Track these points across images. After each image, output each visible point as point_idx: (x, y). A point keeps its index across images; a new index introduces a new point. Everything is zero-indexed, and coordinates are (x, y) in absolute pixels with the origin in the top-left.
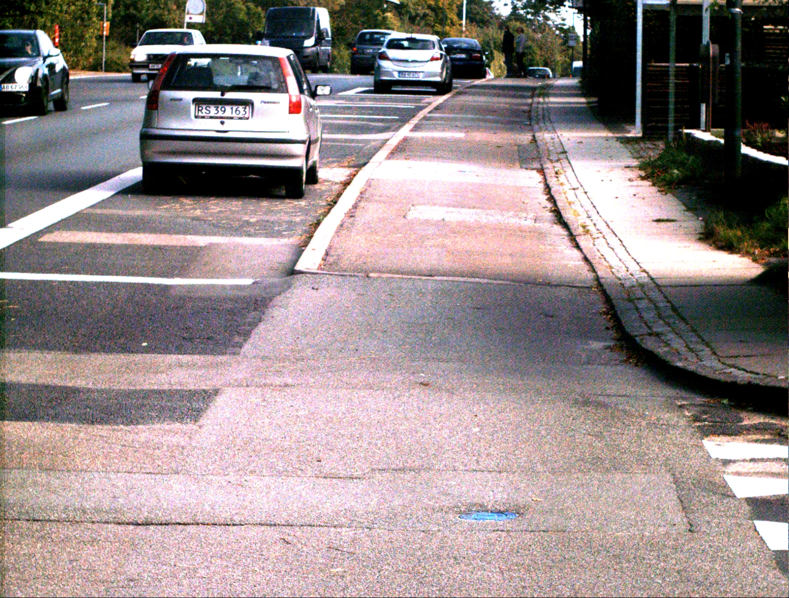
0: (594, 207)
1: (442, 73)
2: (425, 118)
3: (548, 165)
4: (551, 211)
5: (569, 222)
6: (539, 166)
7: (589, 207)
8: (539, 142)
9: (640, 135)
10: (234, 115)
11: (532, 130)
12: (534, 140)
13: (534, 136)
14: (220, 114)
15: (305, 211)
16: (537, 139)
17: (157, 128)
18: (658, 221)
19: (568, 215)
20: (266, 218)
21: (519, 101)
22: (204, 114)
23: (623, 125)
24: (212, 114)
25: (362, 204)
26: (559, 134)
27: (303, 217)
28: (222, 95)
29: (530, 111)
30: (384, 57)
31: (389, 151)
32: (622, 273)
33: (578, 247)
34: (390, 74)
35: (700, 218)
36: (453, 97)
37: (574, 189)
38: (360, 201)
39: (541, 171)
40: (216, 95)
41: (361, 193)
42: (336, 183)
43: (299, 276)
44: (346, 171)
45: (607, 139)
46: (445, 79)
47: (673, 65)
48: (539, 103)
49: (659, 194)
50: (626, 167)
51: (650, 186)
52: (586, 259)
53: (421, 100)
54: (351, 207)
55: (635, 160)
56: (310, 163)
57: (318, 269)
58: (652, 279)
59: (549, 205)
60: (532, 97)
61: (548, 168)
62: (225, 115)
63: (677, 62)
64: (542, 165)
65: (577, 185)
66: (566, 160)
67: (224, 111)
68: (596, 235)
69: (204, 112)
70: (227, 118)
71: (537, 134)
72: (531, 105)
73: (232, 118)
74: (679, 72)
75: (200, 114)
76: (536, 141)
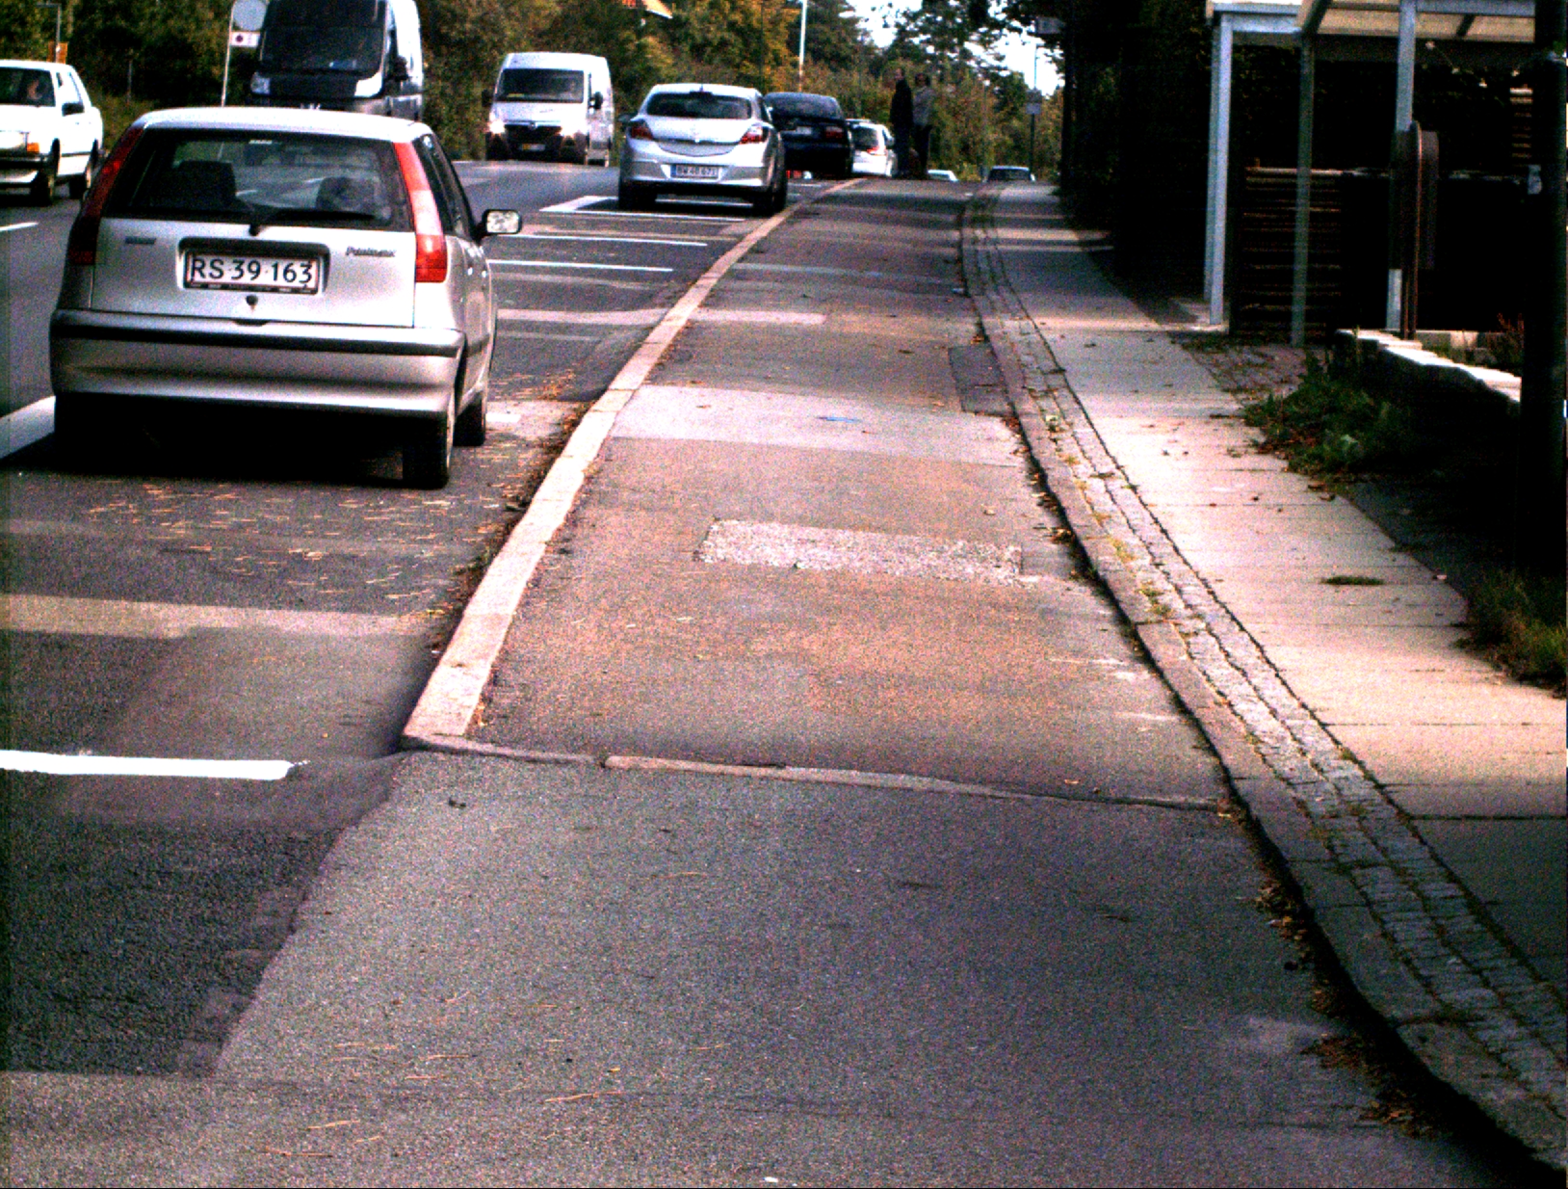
0: (1164, 531)
1: (765, 169)
2: (733, 274)
3: (1027, 406)
4: (1057, 540)
5: (1111, 578)
6: (1006, 407)
7: (1152, 533)
8: (998, 344)
9: (1221, 327)
10: (281, 282)
11: (975, 310)
12: (982, 335)
13: (980, 325)
14: (247, 279)
15: (447, 527)
16: (988, 333)
17: (93, 310)
18: (1337, 581)
19: (1103, 557)
20: (348, 547)
21: (932, 235)
22: (208, 279)
23: (1176, 300)
24: (227, 279)
25: (590, 513)
26: (1038, 321)
27: (442, 548)
28: (254, 232)
29: (959, 260)
30: (641, 132)
31: (654, 360)
32: (1289, 763)
33: (1146, 658)
34: (654, 169)
35: (1442, 577)
36: (789, 222)
37: (1102, 476)
38: (584, 503)
39: (1013, 420)
40: (238, 231)
41: (589, 479)
42: (529, 446)
43: (416, 757)
44: (555, 412)
45: (1150, 337)
46: (772, 183)
47: (1306, 173)
48: (975, 241)
49: (1314, 498)
50: (1213, 417)
51: (1283, 470)
52: (1179, 706)
53: (721, 227)
54: (560, 521)
55: (1229, 396)
56: (466, 398)
57: (469, 736)
58: (1379, 787)
59: (1049, 521)
60: (959, 225)
61: (1028, 414)
62: (258, 281)
63: (1315, 166)
64: (1012, 404)
65: (1111, 467)
66: (1065, 392)
67: (258, 272)
68: (1190, 625)
69: (207, 275)
70: (264, 289)
71: (988, 321)
72: (959, 245)
73: (275, 290)
74: (1319, 187)
75: (198, 278)
76: (987, 339)
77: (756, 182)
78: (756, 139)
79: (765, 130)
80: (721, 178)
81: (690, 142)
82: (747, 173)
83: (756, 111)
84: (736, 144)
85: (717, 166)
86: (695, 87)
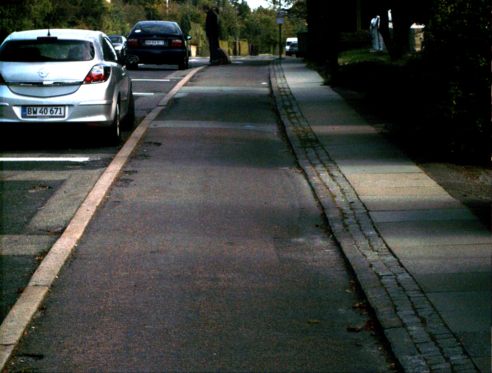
34: (7, 111)
46: (116, 116)
77: (102, 118)
78: (99, 79)
79: (107, 69)
80: (67, 117)
81: (40, 84)
82: (92, 110)
83: (99, 51)
84: (81, 83)
85: (64, 106)
86: (43, 33)
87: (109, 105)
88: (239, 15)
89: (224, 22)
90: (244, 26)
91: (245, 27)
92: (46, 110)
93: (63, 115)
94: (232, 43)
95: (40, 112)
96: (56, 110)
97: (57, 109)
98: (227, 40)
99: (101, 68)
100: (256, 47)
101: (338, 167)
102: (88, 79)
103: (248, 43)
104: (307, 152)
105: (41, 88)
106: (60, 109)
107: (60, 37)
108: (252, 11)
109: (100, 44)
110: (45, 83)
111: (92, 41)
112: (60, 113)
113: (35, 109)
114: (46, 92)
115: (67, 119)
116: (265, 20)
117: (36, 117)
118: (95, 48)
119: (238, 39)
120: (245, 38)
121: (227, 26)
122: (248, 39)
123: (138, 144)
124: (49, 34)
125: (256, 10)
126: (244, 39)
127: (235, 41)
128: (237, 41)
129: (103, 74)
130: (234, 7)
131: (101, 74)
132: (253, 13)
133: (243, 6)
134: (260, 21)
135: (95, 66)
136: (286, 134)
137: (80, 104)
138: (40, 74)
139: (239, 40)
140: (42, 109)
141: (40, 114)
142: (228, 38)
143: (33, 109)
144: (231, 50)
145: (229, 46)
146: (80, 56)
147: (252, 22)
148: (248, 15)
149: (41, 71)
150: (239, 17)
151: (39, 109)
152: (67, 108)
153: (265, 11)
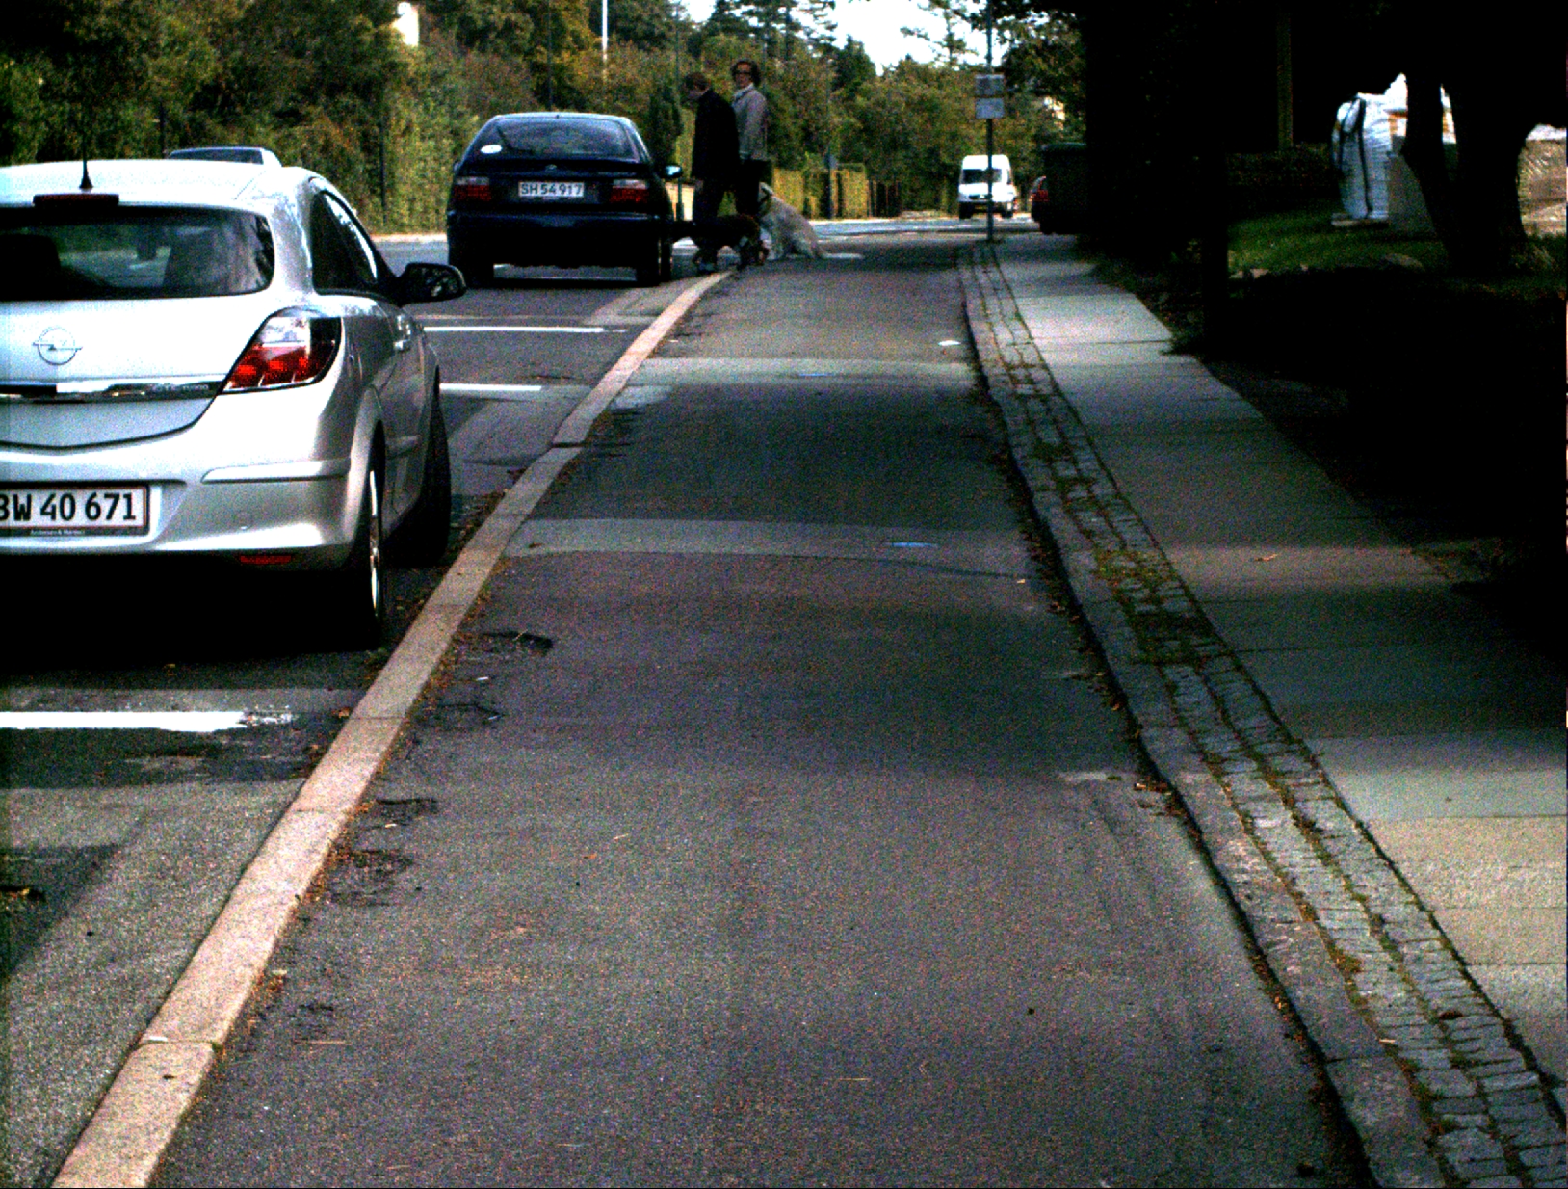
46: (364, 522)
77: (304, 535)
78: (294, 370)
80: (157, 531)
81: (42, 395)
83: (291, 251)
84: (216, 389)
85: (145, 485)
86: (60, 178)
87: (334, 479)
88: (838, 84)
89: (790, 108)
90: (853, 120)
91: (859, 125)
92: (67, 503)
93: (139, 522)
94: (815, 177)
95: (43, 512)
96: (110, 502)
97: (116, 498)
98: (800, 166)
99: (299, 323)
100: (892, 188)
101: (1327, 783)
102: (248, 370)
103: (869, 178)
104: (1172, 689)
105: (49, 410)
106: (129, 497)
107: (128, 197)
108: (880, 72)
109: (299, 222)
110: (61, 388)
111: (265, 210)
112: (129, 517)
113: (22, 500)
114: (70, 425)
115: (156, 540)
116: (922, 99)
117: (25, 532)
118: (278, 242)
119: (834, 162)
120: (858, 159)
121: (801, 122)
122: (866, 163)
123: (455, 640)
124: (86, 183)
125: (892, 69)
126: (856, 165)
127: (826, 171)
128: (834, 172)
129: (308, 350)
130: (821, 60)
131: (301, 352)
132: (883, 78)
133: (850, 55)
134: (908, 104)
135: (275, 315)
136: (1067, 590)
137: (209, 477)
138: (44, 350)
139: (840, 168)
140: (52, 497)
141: (46, 521)
142: (804, 159)
143: (16, 498)
144: (814, 201)
145: (806, 187)
146: (215, 272)
147: (880, 109)
148: (866, 85)
149: (49, 339)
150: (838, 92)
151: (38, 500)
152: (156, 493)
153: (923, 74)
